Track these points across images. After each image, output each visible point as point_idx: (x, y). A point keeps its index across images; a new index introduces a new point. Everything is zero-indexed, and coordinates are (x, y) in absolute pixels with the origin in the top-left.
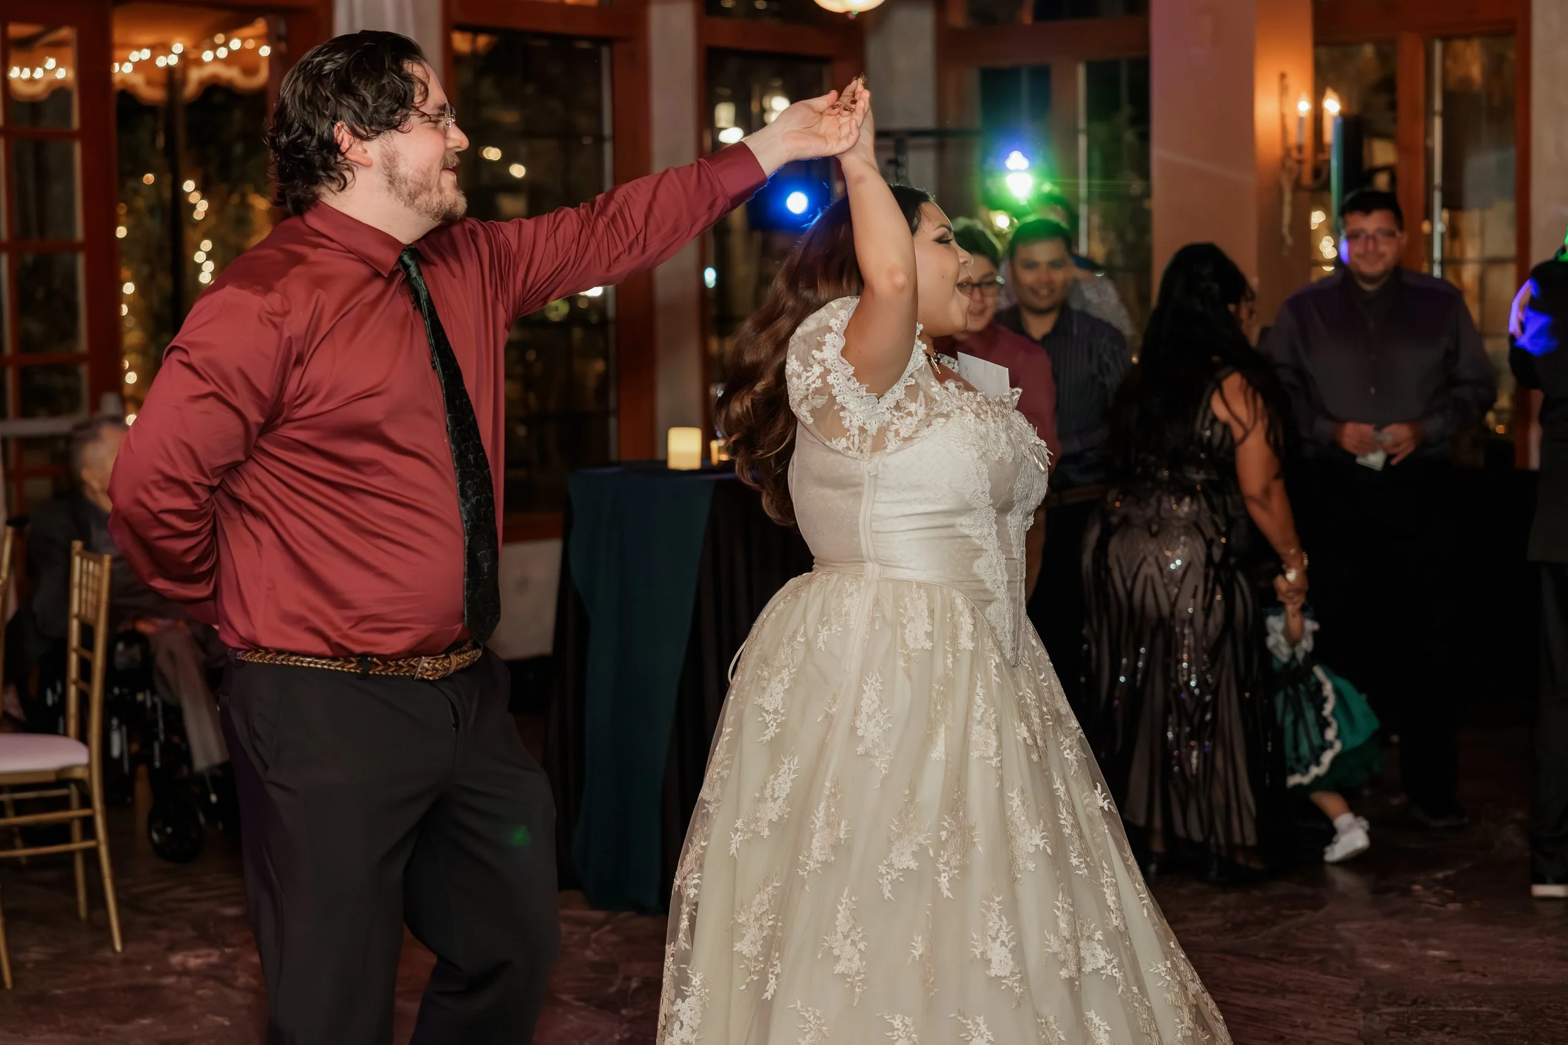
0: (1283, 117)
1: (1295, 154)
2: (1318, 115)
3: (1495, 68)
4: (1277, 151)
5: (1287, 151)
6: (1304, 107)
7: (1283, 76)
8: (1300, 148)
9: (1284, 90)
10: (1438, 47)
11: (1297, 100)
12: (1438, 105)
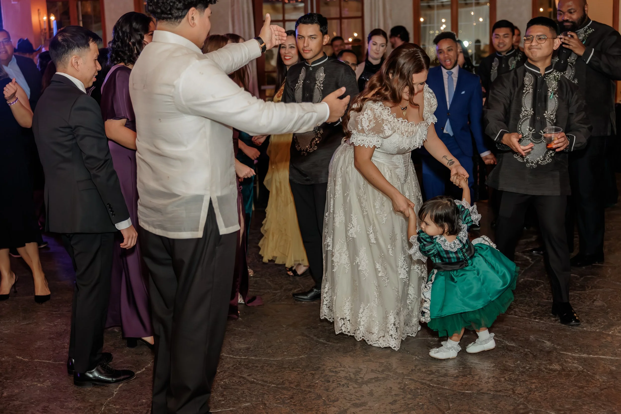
0: (40, 21)
1: (44, 31)
2: (49, 21)
3: (94, 9)
4: (39, 30)
5: (41, 30)
6: (45, 18)
7: (39, 10)
8: (45, 29)
9: (39, 14)
10: (80, 3)
11: (43, 17)
12: (81, 18)
